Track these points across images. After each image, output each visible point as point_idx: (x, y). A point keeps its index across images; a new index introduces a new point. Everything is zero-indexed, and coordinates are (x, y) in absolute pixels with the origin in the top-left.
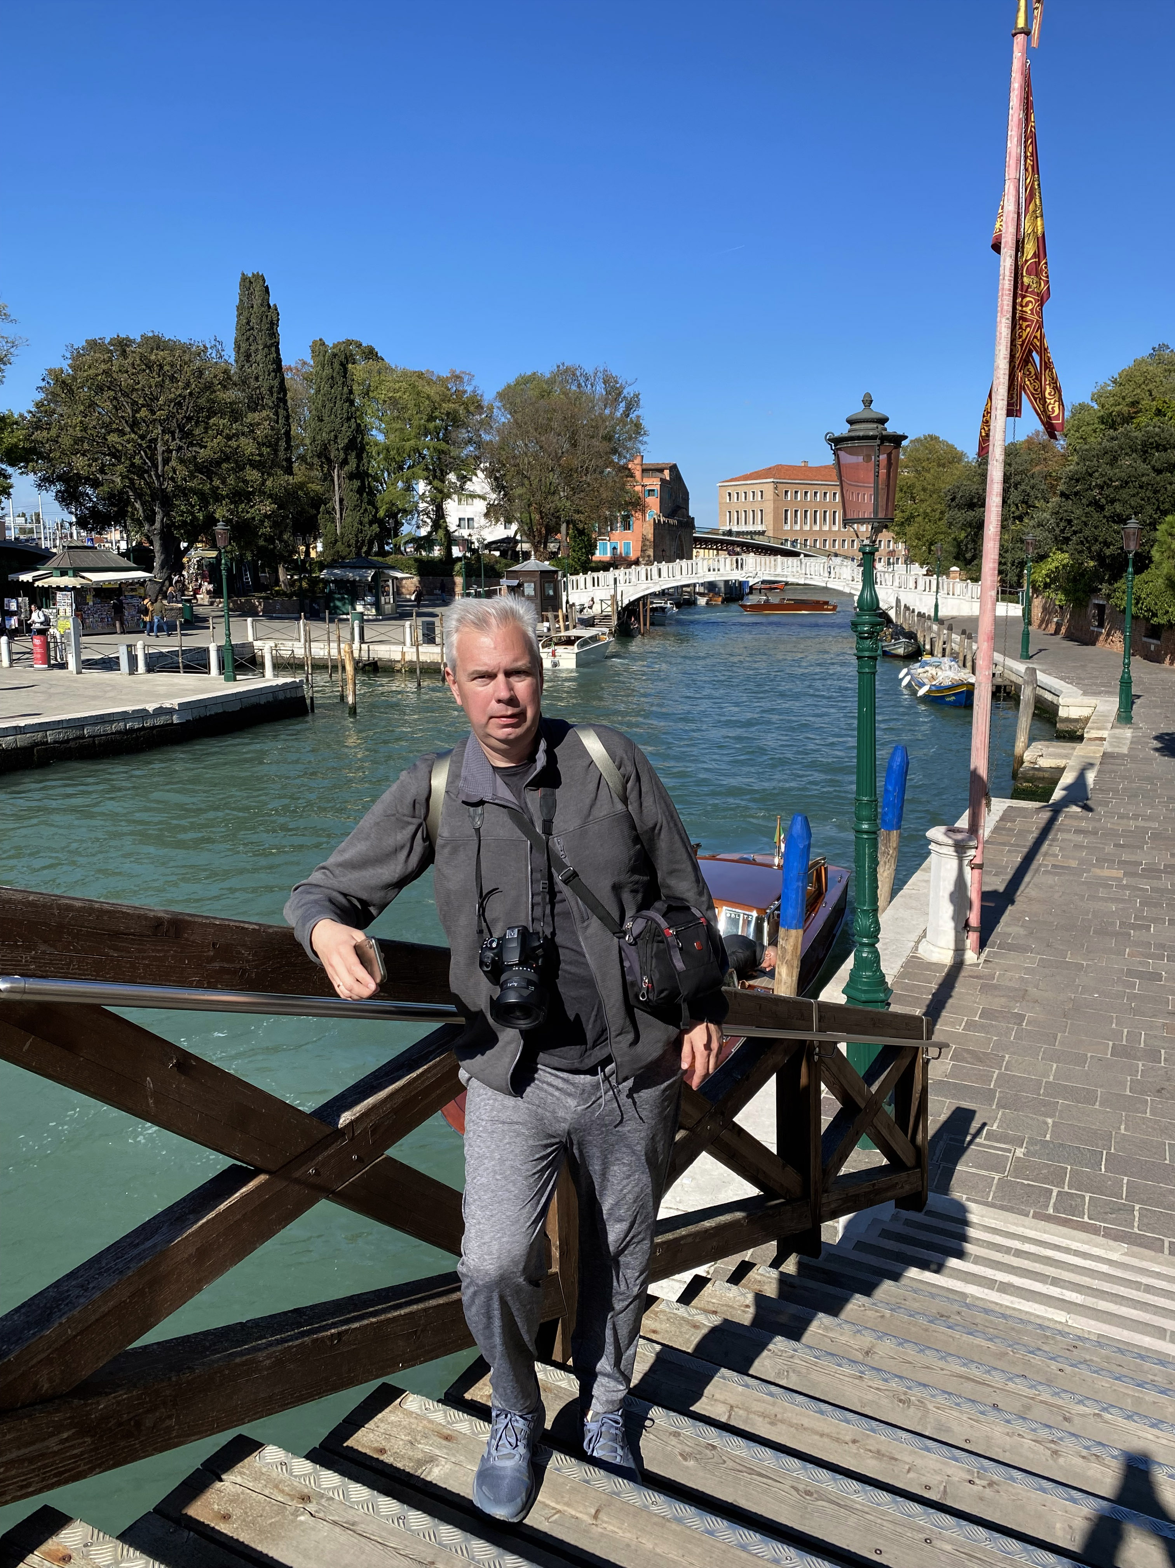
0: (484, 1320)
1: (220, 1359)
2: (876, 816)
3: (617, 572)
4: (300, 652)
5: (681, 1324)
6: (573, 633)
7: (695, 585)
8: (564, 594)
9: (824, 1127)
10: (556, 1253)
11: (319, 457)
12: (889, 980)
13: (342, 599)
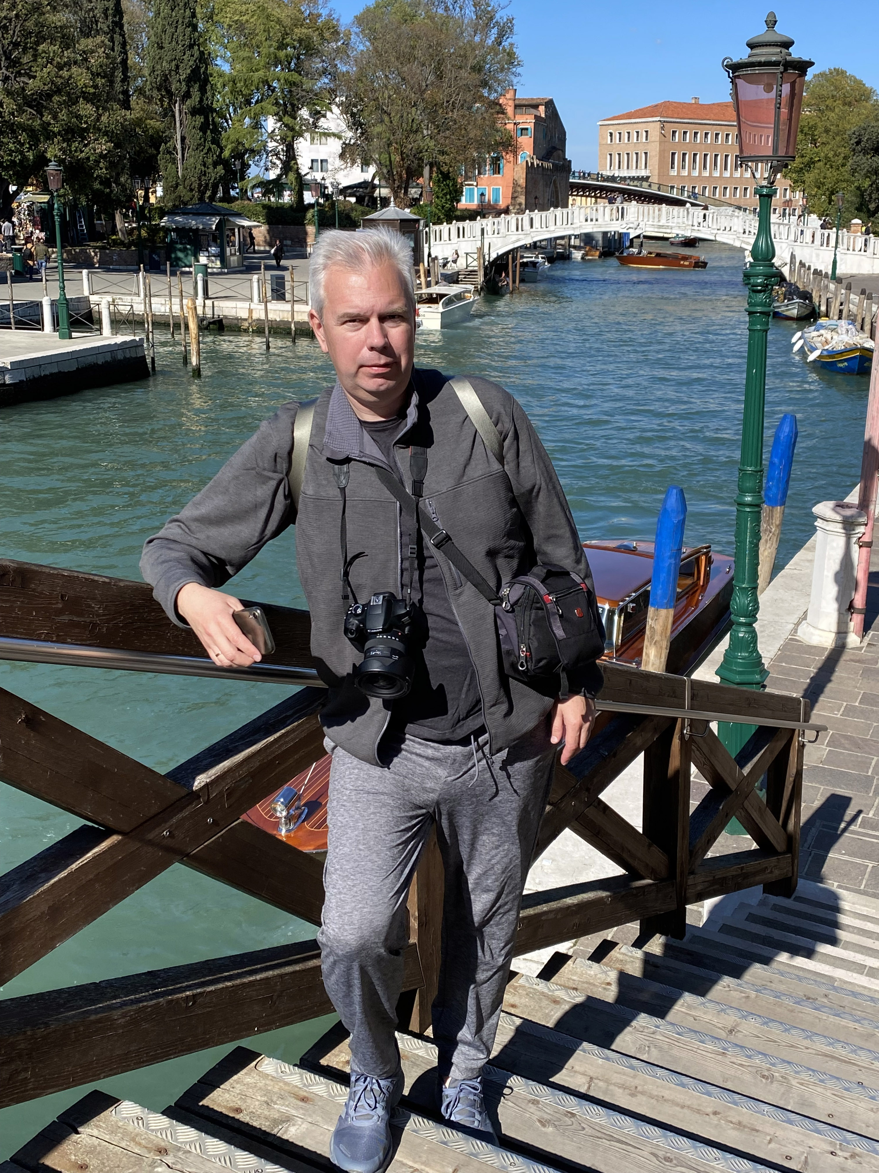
0: (344, 988)
1: (74, 1016)
2: (760, 487)
3: (484, 221)
4: (139, 308)
5: (540, 999)
6: (436, 290)
7: (570, 237)
8: (426, 246)
9: (692, 810)
10: (414, 924)
11: (159, 90)
12: (766, 661)
13: (184, 250)
